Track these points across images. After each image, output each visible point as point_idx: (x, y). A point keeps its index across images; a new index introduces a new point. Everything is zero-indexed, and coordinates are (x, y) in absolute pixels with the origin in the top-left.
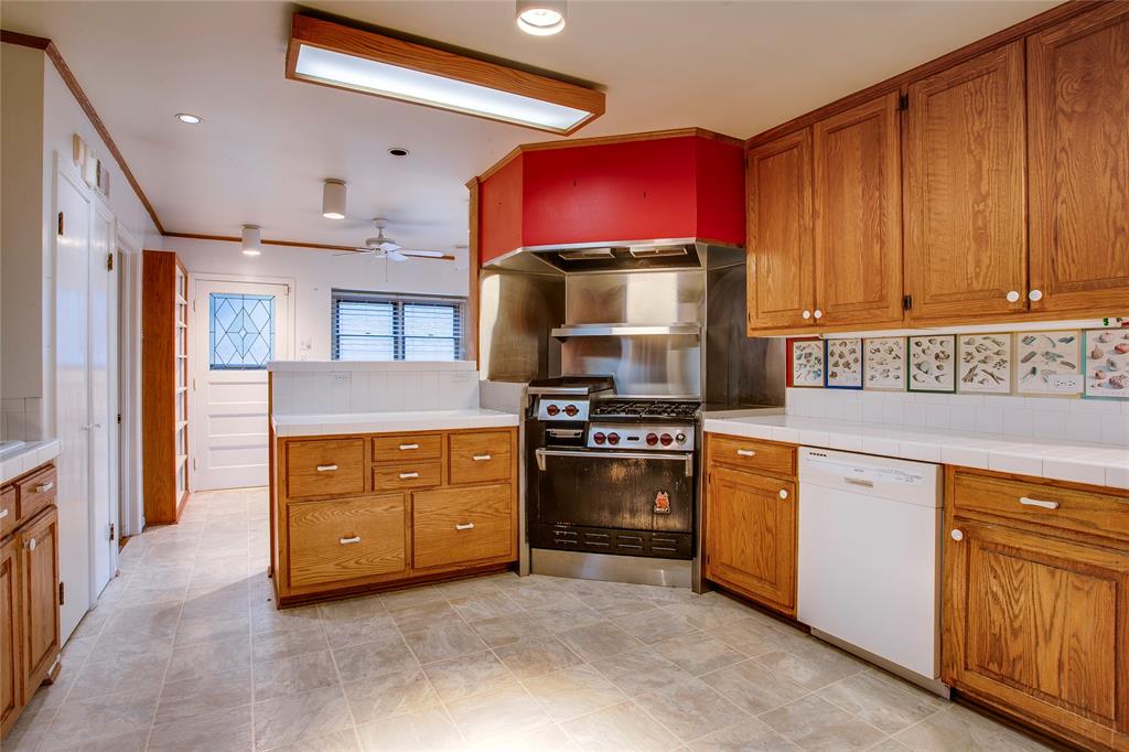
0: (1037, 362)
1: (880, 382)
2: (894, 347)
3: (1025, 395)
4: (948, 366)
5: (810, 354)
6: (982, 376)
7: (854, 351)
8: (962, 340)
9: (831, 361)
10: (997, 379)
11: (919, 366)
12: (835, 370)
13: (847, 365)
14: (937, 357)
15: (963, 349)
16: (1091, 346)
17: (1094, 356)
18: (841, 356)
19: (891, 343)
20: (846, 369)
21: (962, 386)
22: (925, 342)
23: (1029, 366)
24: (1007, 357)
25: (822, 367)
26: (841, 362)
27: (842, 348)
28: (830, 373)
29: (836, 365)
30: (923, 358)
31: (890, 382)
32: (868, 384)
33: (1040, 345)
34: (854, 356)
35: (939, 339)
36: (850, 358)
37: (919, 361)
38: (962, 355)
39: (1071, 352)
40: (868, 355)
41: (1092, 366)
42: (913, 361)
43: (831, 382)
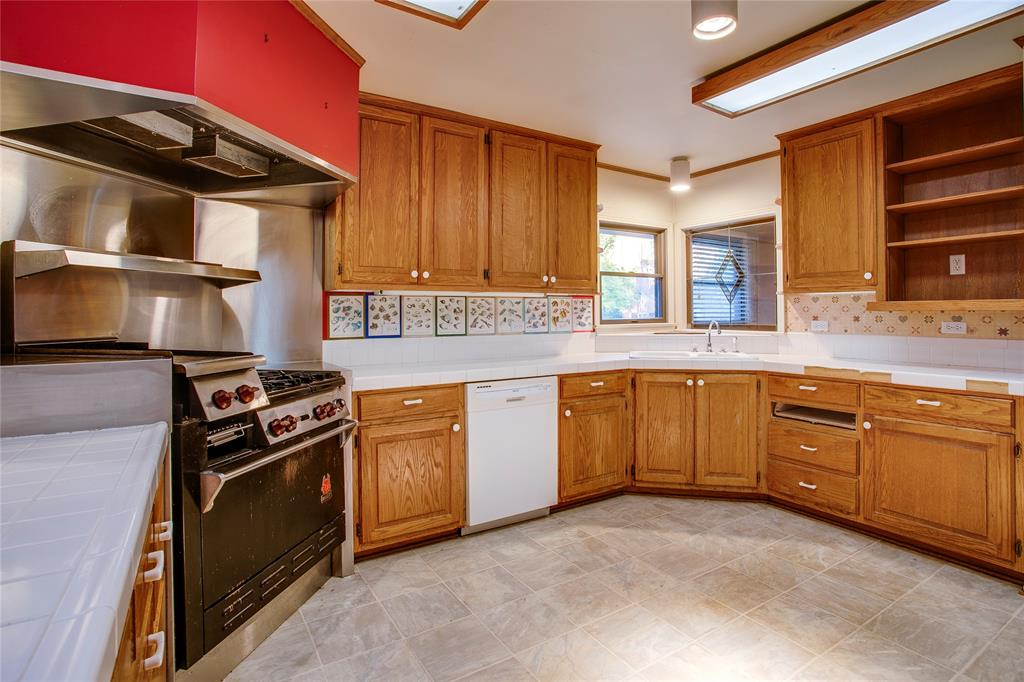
0: (506, 314)
1: (415, 330)
2: (426, 304)
3: (502, 334)
4: (462, 317)
5: (349, 308)
6: (480, 323)
7: (393, 306)
8: (470, 300)
9: (372, 314)
10: (488, 325)
11: (443, 318)
12: (375, 321)
13: (387, 317)
14: (455, 311)
15: (470, 306)
16: (527, 306)
17: (528, 312)
18: (381, 310)
19: (423, 300)
20: (387, 321)
21: (471, 331)
22: (447, 300)
23: (502, 317)
24: (493, 312)
25: (362, 320)
26: (381, 315)
27: (383, 303)
28: (370, 324)
29: (377, 317)
30: (446, 312)
31: (424, 330)
32: (405, 332)
33: (507, 305)
34: (393, 310)
35: (456, 299)
36: (390, 312)
37: (444, 314)
38: (470, 311)
39: (519, 308)
40: (405, 309)
41: (527, 316)
42: (440, 314)
43: (372, 332)
